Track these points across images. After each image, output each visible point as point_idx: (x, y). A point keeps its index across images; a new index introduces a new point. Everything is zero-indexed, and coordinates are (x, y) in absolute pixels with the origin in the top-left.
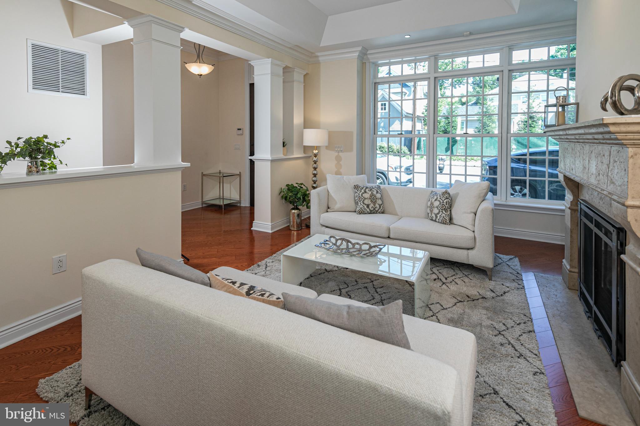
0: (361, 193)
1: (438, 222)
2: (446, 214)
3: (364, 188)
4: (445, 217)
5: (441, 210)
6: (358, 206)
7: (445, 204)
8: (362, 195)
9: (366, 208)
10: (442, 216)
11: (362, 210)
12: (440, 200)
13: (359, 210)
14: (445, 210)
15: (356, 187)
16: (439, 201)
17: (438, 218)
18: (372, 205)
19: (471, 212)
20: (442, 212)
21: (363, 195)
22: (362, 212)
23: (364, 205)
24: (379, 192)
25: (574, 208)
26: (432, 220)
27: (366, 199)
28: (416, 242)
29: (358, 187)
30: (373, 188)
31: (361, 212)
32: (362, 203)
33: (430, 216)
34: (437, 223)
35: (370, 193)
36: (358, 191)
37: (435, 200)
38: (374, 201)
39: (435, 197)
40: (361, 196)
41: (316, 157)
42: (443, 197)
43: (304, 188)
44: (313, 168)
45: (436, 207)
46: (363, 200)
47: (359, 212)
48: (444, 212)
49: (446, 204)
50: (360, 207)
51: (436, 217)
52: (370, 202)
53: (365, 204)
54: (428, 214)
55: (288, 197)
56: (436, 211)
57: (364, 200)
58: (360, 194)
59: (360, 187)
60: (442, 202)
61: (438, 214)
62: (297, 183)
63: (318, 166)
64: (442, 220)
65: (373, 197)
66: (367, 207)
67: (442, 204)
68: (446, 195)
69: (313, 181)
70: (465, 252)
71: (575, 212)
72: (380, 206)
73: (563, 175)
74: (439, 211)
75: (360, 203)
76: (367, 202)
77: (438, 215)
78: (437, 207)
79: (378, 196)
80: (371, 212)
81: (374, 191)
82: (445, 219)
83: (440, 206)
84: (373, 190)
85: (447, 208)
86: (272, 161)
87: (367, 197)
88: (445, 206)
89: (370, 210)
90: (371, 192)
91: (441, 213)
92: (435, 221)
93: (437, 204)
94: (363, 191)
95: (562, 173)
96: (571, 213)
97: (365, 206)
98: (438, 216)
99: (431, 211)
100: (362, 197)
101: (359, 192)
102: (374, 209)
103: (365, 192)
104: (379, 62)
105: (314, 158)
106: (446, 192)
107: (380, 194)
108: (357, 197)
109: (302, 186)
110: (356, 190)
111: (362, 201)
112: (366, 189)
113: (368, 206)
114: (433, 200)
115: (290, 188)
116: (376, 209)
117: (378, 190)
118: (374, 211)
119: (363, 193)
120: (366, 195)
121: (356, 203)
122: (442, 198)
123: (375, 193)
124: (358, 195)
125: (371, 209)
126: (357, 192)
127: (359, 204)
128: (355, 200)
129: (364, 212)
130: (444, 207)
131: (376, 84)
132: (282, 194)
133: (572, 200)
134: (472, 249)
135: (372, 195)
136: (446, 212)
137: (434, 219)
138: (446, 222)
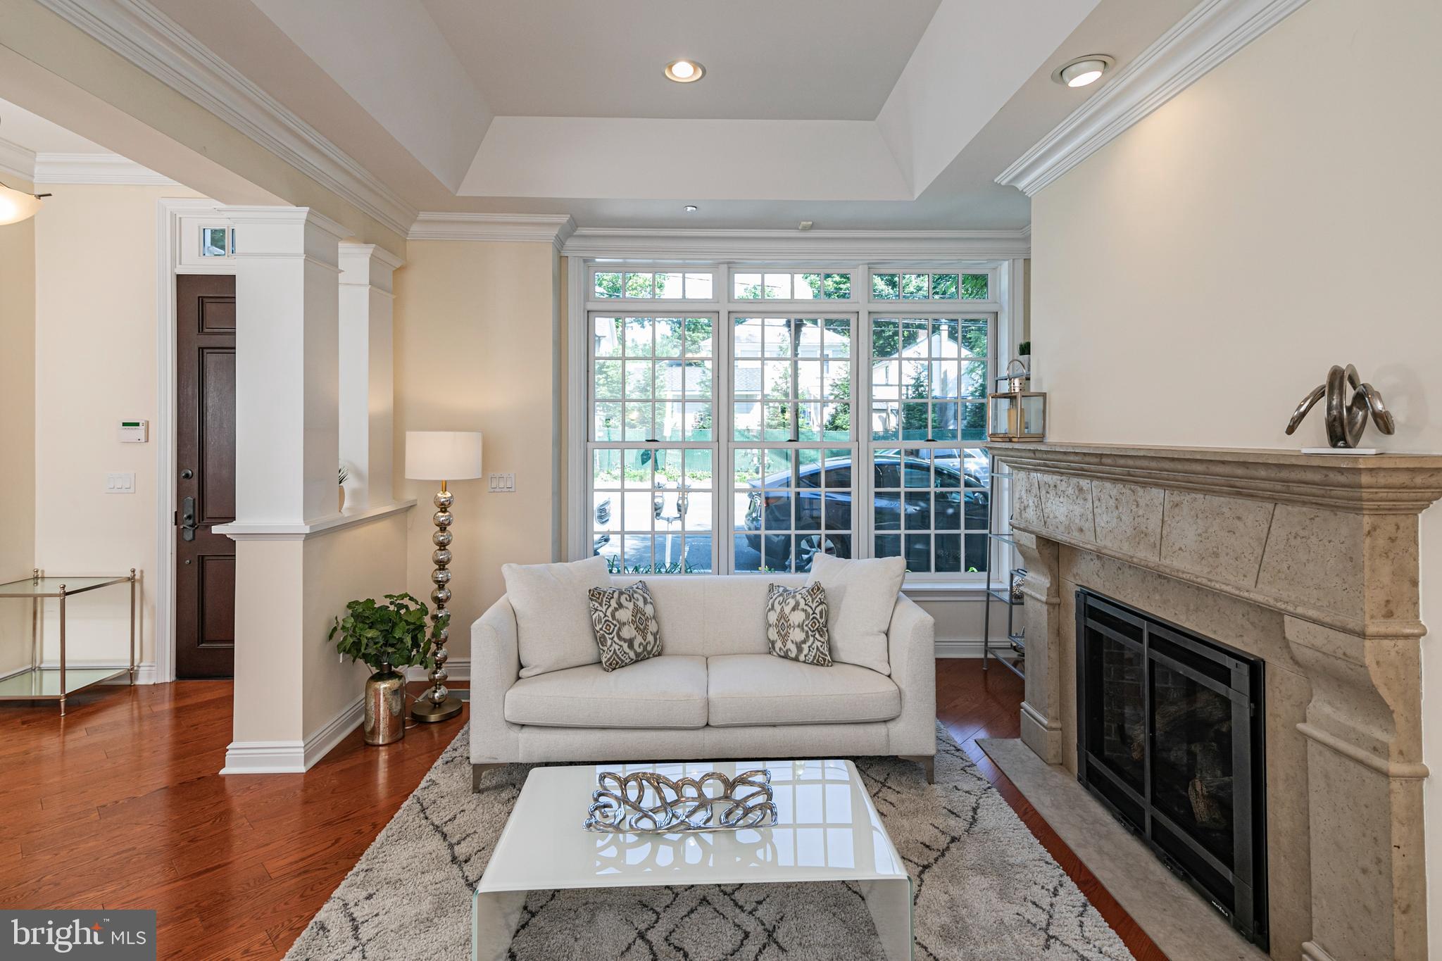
0: (610, 610)
1: (804, 662)
2: (822, 640)
3: (616, 595)
4: (821, 649)
5: (810, 633)
6: (605, 648)
7: (818, 617)
8: (613, 616)
9: (627, 650)
10: (815, 646)
11: (618, 656)
12: (807, 607)
13: (609, 659)
14: (819, 632)
15: (595, 595)
16: (804, 611)
17: (806, 651)
18: (639, 640)
19: (880, 632)
20: (814, 636)
21: (617, 614)
22: (617, 663)
23: (622, 643)
24: (649, 600)
25: (1056, 600)
26: (786, 657)
27: (624, 624)
28: (774, 726)
29: (600, 594)
30: (636, 592)
31: (615, 665)
32: (616, 639)
33: (780, 649)
34: (802, 664)
35: (631, 605)
36: (601, 605)
37: (794, 609)
38: (642, 627)
39: (792, 602)
40: (610, 619)
41: (445, 511)
42: (812, 602)
43: (413, 607)
44: (437, 544)
45: (799, 626)
46: (616, 628)
47: (611, 664)
48: (817, 636)
49: (821, 617)
50: (612, 649)
51: (800, 650)
52: (634, 633)
53: (625, 640)
54: (773, 643)
55: (364, 641)
56: (798, 635)
57: (619, 629)
58: (609, 613)
59: (605, 592)
60: (811, 612)
61: (804, 642)
62: (386, 597)
63: (451, 535)
64: (815, 657)
65: (639, 615)
66: (629, 647)
67: (811, 617)
68: (820, 596)
69: (437, 582)
70: (880, 730)
71: (1054, 608)
72: (655, 635)
73: (1034, 536)
74: (807, 636)
75: (612, 639)
76: (628, 632)
77: (803, 646)
78: (801, 626)
79: (649, 610)
80: (640, 659)
81: (638, 600)
82: (822, 653)
83: (807, 623)
84: (635, 595)
85: (821, 625)
86: (308, 537)
87: (625, 620)
88: (819, 622)
89: (635, 652)
90: (632, 603)
91: (811, 639)
92: (796, 659)
93: (798, 617)
94: (614, 603)
95: (1031, 532)
96: (1048, 610)
97: (625, 646)
98: (805, 647)
99: (784, 638)
100: (615, 622)
101: (605, 608)
102: (645, 648)
103: (620, 606)
104: (597, 260)
105: (440, 514)
106: (819, 589)
107: (651, 603)
108: (600, 621)
109: (406, 601)
110: (597, 604)
111: (615, 632)
112: (619, 597)
113: (631, 643)
114: (787, 610)
115: (364, 614)
116: (649, 648)
117: (646, 595)
118: (645, 653)
119: (616, 609)
120: (624, 615)
121: (600, 641)
122: (810, 604)
123: (641, 603)
124: (602, 615)
125: (639, 650)
126: (599, 608)
127: (609, 642)
128: (595, 632)
129: (623, 661)
130: (818, 625)
131: (591, 314)
132: (340, 636)
133: (1048, 585)
134: (892, 719)
135: (637, 611)
136: (821, 636)
137: (793, 655)
138: (825, 660)
